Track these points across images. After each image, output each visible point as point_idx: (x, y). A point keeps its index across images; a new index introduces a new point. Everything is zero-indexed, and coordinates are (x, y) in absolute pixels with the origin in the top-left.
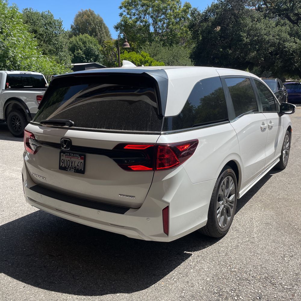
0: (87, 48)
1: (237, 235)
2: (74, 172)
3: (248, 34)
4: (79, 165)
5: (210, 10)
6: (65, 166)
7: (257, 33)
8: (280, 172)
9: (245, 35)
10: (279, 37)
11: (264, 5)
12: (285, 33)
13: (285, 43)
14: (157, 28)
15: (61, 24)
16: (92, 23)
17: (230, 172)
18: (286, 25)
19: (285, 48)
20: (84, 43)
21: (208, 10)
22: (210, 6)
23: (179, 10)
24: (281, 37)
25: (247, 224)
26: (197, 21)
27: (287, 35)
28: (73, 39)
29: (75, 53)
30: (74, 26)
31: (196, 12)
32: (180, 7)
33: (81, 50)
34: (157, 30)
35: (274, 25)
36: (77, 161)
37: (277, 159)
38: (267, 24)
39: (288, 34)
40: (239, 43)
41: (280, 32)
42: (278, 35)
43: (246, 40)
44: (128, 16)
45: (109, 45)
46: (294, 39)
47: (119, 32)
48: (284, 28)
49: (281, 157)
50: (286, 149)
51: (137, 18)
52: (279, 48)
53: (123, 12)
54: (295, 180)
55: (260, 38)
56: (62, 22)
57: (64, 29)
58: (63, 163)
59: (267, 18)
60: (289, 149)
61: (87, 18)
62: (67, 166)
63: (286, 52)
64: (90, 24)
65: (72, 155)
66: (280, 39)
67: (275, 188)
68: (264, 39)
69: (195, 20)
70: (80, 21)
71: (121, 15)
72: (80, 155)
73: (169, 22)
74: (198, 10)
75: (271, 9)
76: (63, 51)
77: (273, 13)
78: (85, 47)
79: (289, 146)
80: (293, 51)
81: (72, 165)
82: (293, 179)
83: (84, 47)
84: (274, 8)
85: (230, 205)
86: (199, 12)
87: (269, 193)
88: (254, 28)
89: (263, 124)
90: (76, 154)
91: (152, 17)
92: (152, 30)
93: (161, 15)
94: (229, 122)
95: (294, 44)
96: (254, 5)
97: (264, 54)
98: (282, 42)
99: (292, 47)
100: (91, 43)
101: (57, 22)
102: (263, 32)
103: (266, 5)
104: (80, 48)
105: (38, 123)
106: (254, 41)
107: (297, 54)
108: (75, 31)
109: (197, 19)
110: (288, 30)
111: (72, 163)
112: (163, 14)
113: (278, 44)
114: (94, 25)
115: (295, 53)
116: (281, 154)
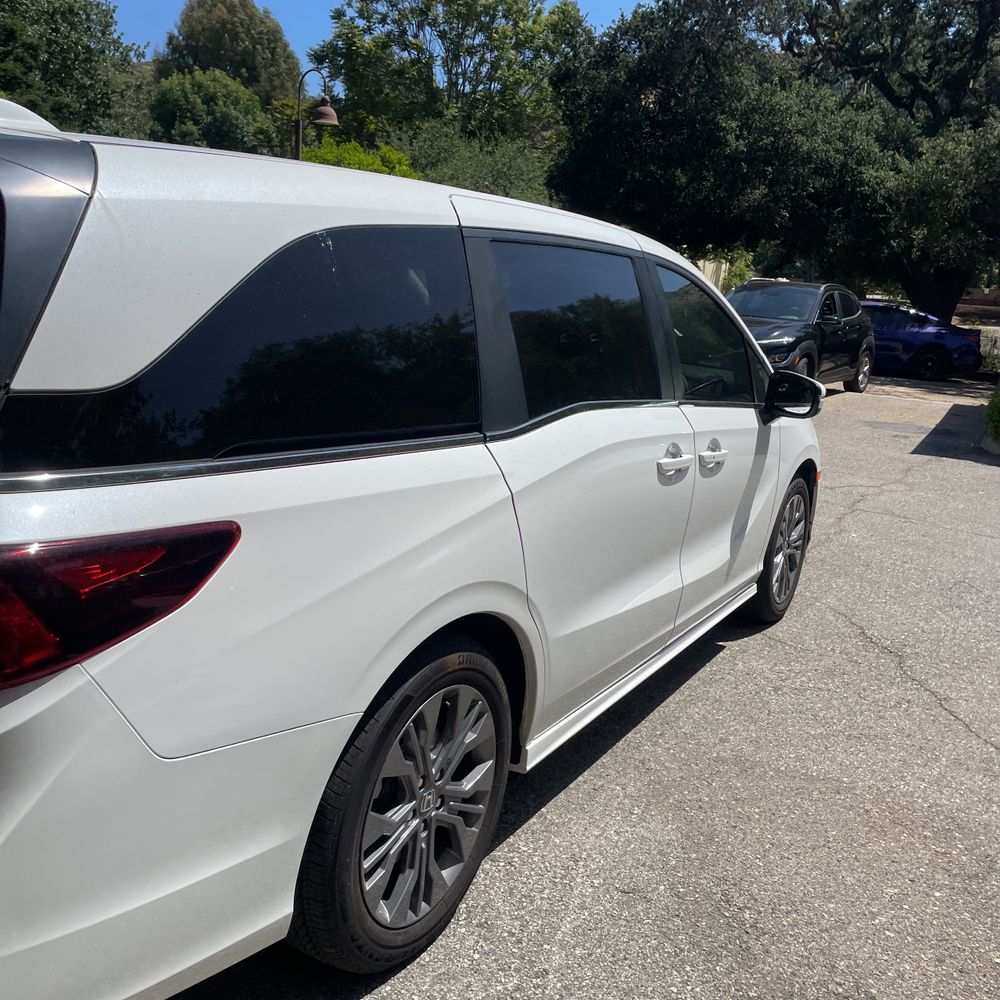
0: (215, 119)
1: (476, 956)
3: (745, 125)
5: (625, 30)
7: (774, 125)
8: (758, 636)
9: (734, 125)
10: (846, 144)
11: (807, 34)
12: (867, 135)
13: (863, 169)
14: (457, 74)
15: (111, 17)
16: (243, 35)
17: (461, 669)
18: (872, 107)
19: (861, 183)
20: (210, 100)
21: (619, 27)
22: (629, 17)
23: (534, 22)
24: (851, 147)
25: (542, 892)
26: (581, 63)
27: (872, 142)
28: (174, 82)
29: (173, 132)
30: (178, 38)
31: (579, 30)
32: (539, 12)
33: (196, 123)
34: (456, 83)
35: (831, 103)
37: (747, 584)
38: (811, 97)
39: (877, 139)
40: (710, 150)
41: (849, 129)
42: (843, 139)
43: (735, 144)
44: (361, 23)
45: (287, 115)
46: (893, 156)
47: (325, 72)
48: (863, 118)
49: (763, 580)
50: (789, 546)
51: (389, 34)
52: (843, 184)
53: (345, 7)
54: (804, 675)
55: (781, 143)
56: (114, 11)
57: (119, 37)
59: (812, 78)
60: (803, 548)
61: (227, 16)
63: (865, 197)
64: (235, 37)
66: (848, 154)
67: (716, 705)
68: (793, 147)
69: (575, 56)
70: (201, 22)
71: (338, 15)
73: (498, 59)
74: (588, 24)
75: (830, 50)
76: (109, 116)
77: (838, 64)
78: (210, 113)
79: (806, 537)
80: (888, 199)
82: (797, 667)
83: (208, 114)
84: (840, 48)
85: (460, 813)
86: (590, 31)
87: (687, 729)
88: (764, 105)
89: (675, 453)
91: (442, 35)
92: (440, 78)
93: (475, 33)
94: (485, 440)
95: (892, 173)
96: (776, 32)
97: (791, 199)
98: (851, 163)
99: (882, 181)
100: (236, 102)
101: (95, 11)
102: (794, 122)
103: (815, 35)
104: (193, 115)
106: (761, 149)
107: (899, 209)
108: (182, 56)
109: (582, 56)
110: (876, 126)
112: (480, 30)
113: (840, 171)
114: (247, 43)
115: (891, 204)
116: (761, 568)
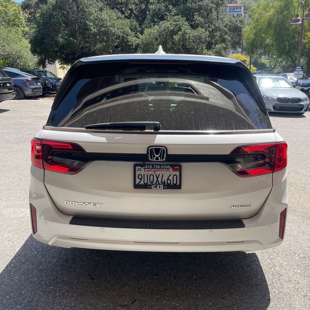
2: (164, 188)
4: (171, 178)
6: (146, 182)
7: (104, 24)
12: (127, 27)
27: (129, 29)
36: (167, 174)
43: (94, 30)
46: (136, 33)
55: (107, 30)
58: (141, 179)
62: (149, 182)
63: (130, 46)
65: (158, 167)
66: (124, 33)
68: (110, 31)
72: (172, 166)
81: (157, 181)
88: (99, 18)
90: (165, 165)
95: (137, 38)
97: (112, 46)
99: (134, 41)
105: (83, 129)
106: (101, 32)
111: (157, 178)
113: (123, 38)
